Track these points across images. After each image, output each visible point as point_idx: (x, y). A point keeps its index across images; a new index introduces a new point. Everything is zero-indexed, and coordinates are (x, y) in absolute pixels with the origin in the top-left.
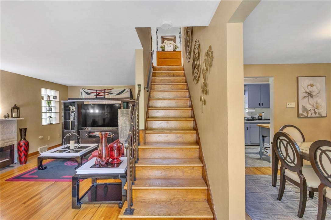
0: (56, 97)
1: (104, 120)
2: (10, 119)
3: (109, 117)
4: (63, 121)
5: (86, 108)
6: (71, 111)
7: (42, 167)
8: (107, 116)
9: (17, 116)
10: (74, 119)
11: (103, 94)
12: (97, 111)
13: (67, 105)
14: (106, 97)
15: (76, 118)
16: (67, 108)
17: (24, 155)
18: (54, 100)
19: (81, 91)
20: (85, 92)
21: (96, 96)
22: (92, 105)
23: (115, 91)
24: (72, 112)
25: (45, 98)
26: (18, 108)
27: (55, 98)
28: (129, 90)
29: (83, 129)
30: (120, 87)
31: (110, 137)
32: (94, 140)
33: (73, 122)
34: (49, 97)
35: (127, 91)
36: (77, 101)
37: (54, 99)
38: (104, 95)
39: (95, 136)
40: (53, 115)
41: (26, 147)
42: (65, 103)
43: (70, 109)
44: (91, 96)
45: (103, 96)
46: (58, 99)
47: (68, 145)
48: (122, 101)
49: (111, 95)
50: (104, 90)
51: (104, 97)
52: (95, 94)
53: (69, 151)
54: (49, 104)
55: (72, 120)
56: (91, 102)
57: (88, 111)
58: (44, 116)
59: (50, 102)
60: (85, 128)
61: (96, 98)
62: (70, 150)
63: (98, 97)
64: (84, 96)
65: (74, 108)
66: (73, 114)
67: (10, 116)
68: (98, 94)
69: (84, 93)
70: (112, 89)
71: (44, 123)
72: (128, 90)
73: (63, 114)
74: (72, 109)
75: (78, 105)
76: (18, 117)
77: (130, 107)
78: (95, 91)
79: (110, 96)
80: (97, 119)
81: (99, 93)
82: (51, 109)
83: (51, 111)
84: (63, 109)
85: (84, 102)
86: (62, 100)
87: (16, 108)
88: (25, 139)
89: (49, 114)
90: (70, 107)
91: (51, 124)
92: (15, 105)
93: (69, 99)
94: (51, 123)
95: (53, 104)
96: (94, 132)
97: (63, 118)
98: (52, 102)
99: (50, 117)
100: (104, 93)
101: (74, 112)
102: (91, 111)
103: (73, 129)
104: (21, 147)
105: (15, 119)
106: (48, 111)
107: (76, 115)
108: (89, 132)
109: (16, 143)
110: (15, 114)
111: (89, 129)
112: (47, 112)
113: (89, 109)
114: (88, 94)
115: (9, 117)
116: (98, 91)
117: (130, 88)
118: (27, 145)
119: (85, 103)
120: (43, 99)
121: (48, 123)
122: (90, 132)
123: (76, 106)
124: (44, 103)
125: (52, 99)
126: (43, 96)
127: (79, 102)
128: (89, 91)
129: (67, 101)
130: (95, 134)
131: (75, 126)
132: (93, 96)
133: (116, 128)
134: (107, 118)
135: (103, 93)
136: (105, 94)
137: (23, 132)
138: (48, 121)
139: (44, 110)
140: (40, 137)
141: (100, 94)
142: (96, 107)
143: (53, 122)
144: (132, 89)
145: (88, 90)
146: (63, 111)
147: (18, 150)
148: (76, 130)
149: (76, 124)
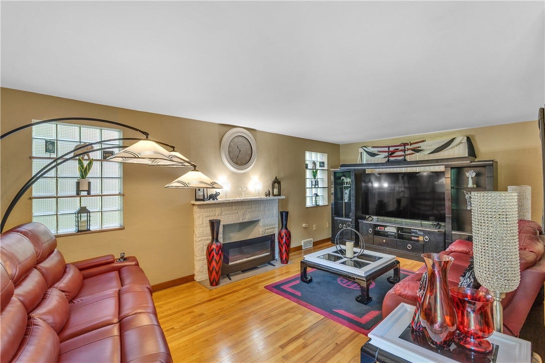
0: (323, 163)
1: (399, 201)
2: (271, 197)
3: (407, 195)
4: (332, 201)
5: (367, 181)
6: (345, 185)
7: (306, 278)
8: (402, 193)
9: (277, 194)
10: (350, 199)
11: (403, 153)
12: (386, 185)
13: (338, 175)
14: (408, 158)
15: (353, 198)
16: (339, 181)
17: (286, 250)
18: (321, 168)
19: (361, 150)
20: (368, 153)
21: (387, 159)
22: (376, 174)
23: (428, 146)
24: (347, 188)
25: (310, 166)
26: (279, 183)
27: (322, 165)
28: (465, 140)
29: (364, 219)
30: (441, 135)
31: (418, 241)
32: (384, 241)
33: (348, 205)
34: (314, 163)
35: (461, 143)
36: (354, 169)
37: (320, 166)
38: (405, 156)
39: (385, 235)
40: (320, 192)
41: (288, 239)
42: (335, 173)
43: (342, 183)
44: (378, 158)
45: (403, 157)
46: (326, 168)
47: (343, 247)
48: (446, 167)
49: (417, 154)
50: (405, 145)
51: (405, 160)
52: (386, 154)
53: (344, 260)
54: (315, 175)
55: (346, 201)
56: (377, 171)
57: (370, 185)
58: (308, 193)
59: (316, 172)
60: (367, 217)
61: (388, 161)
62: (347, 259)
63: (391, 159)
64: (366, 159)
65: (349, 180)
66: (347, 191)
67: (271, 193)
68: (391, 154)
69: (365, 154)
70: (423, 141)
71: (309, 203)
72: (461, 139)
73: (333, 190)
74: (347, 183)
75: (356, 175)
76: (279, 195)
77: (470, 179)
78: (386, 149)
79: (417, 157)
80: (386, 200)
81: (393, 152)
82: (317, 183)
83: (317, 186)
84: (333, 183)
85: (365, 170)
86: (332, 167)
87: (277, 182)
88: (286, 228)
89: (314, 191)
90: (343, 179)
91: (317, 206)
92: (276, 178)
93: (342, 166)
94: (318, 204)
95: (319, 175)
96: (385, 226)
97: (332, 197)
98: (318, 171)
99: (317, 195)
100: (405, 150)
101: (350, 187)
102: (376, 185)
103: (347, 216)
104: (282, 238)
105: (276, 197)
106: (313, 186)
107: (353, 192)
108: (375, 224)
109: (276, 232)
110: (276, 191)
111: (375, 220)
112: (312, 188)
113: (372, 183)
114: (373, 155)
115: (269, 194)
116: (391, 149)
117: (468, 134)
118: (289, 235)
119: (368, 171)
120: (307, 168)
121: (313, 204)
122: (376, 226)
123: (353, 177)
124: (309, 174)
125: (318, 167)
126: (307, 162)
127: (358, 170)
128: (375, 150)
129: (338, 170)
130: (387, 229)
131: (350, 211)
132: (381, 158)
133: (431, 223)
134: (404, 197)
135: (402, 150)
136: (407, 153)
137: (284, 216)
138: (313, 201)
139: (308, 184)
140: (304, 225)
141: (395, 154)
142: (383, 177)
143: (321, 203)
144: (473, 136)
145: (374, 147)
146: (333, 186)
147: (279, 242)
148: (352, 219)
149: (353, 208)
